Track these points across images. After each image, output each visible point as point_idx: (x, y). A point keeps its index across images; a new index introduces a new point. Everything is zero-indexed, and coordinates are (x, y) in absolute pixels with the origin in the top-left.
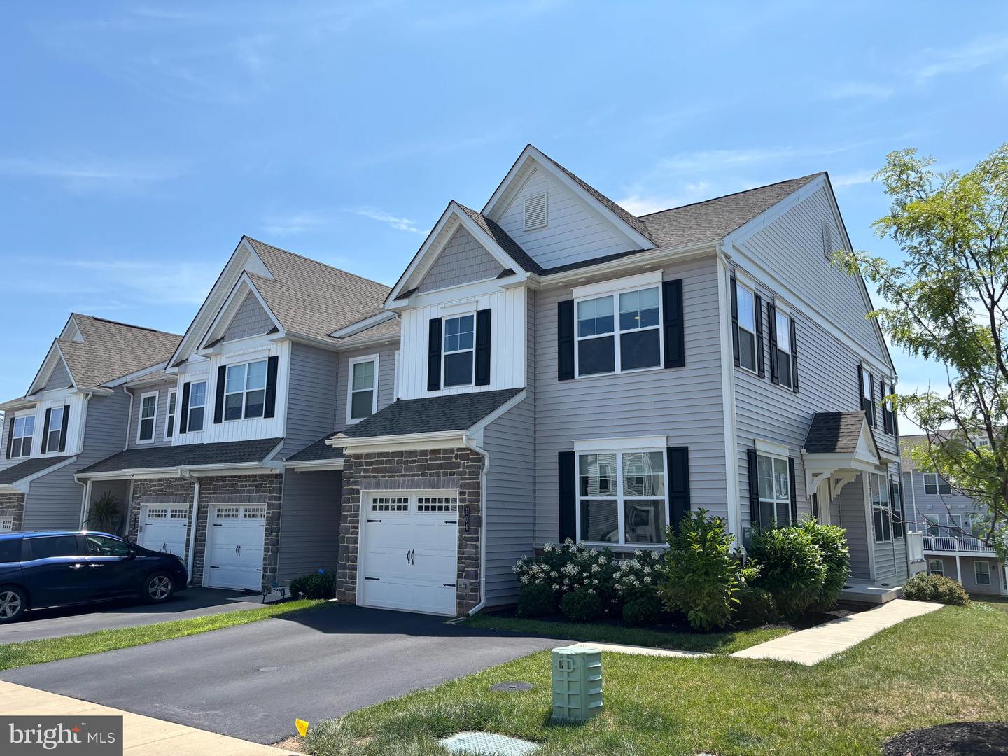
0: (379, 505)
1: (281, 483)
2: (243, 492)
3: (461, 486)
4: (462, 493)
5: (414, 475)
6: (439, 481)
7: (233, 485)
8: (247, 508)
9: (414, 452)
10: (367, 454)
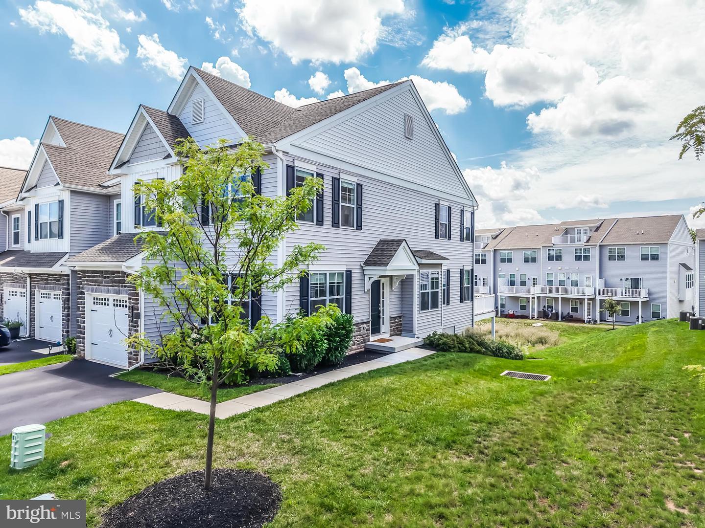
0: (96, 301)
1: (68, 280)
2: (51, 284)
3: (130, 294)
4: (130, 299)
5: (108, 286)
6: (119, 290)
7: (46, 280)
8: (55, 293)
9: (108, 271)
10: (87, 271)
